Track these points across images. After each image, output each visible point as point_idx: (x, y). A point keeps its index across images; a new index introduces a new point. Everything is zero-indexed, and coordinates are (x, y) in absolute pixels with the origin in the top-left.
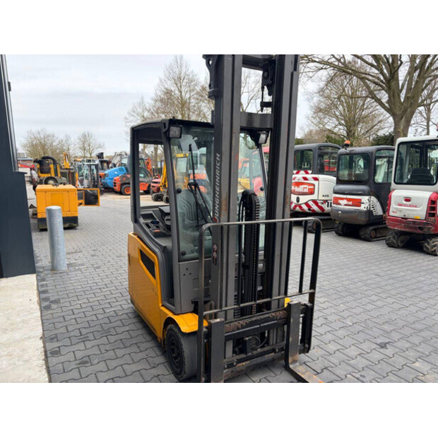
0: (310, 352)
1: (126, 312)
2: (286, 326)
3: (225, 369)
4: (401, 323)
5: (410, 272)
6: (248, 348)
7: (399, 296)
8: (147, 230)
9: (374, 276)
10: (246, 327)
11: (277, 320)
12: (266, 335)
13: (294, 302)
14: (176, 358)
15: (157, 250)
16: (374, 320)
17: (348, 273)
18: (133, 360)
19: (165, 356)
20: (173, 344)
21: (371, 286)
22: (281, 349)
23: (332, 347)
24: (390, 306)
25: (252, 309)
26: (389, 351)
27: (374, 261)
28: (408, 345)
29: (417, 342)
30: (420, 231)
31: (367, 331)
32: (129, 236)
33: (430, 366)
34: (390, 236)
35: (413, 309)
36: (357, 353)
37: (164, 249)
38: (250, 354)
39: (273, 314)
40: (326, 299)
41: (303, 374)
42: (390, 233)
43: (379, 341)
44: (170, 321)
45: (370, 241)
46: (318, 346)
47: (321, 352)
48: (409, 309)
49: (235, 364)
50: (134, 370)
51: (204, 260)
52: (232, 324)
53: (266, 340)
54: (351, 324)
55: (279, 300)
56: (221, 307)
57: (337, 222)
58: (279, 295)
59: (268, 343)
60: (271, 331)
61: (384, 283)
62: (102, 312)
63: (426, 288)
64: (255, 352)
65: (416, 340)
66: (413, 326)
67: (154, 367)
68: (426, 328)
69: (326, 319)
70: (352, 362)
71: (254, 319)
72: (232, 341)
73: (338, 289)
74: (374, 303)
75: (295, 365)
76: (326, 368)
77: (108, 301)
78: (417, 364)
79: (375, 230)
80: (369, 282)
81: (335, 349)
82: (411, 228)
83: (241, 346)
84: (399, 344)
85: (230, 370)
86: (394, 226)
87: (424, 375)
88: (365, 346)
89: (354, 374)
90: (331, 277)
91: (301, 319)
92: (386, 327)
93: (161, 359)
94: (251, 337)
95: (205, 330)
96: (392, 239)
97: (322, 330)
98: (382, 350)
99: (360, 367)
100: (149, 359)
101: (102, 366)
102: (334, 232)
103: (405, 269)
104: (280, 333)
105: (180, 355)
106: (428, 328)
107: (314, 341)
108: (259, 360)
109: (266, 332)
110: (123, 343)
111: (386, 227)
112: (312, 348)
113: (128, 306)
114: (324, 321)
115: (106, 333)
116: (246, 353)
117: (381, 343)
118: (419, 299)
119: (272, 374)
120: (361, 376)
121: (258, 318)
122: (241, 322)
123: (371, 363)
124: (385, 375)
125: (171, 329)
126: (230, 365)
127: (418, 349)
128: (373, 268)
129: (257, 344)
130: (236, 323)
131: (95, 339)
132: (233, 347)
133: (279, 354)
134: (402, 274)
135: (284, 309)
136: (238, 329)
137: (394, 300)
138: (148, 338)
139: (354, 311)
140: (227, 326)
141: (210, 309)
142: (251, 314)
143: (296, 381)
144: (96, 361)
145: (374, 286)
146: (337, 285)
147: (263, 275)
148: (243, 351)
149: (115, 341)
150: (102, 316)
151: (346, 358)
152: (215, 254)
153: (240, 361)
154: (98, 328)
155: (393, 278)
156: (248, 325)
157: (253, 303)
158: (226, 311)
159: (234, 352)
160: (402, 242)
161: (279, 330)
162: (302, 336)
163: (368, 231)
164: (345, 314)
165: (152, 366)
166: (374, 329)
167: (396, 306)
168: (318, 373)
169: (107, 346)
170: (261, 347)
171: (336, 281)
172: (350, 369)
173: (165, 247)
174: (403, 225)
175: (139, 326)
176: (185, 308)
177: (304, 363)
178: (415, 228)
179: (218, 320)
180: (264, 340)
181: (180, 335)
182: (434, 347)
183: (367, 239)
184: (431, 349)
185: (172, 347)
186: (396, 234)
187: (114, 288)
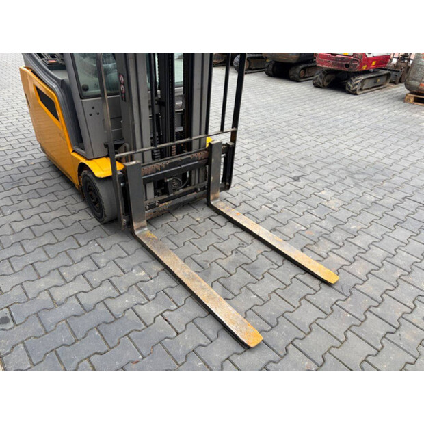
0: (230, 189)
1: (39, 161)
2: (207, 166)
3: (146, 210)
4: (314, 158)
5: (329, 112)
6: (170, 189)
7: (317, 134)
8: (40, 61)
9: (297, 117)
10: (166, 169)
11: (198, 160)
12: (188, 176)
13: (215, 142)
14: (95, 203)
15: (54, 86)
16: (292, 157)
17: (273, 115)
18: (51, 209)
19: (86, 202)
20: (90, 190)
21: (294, 126)
22: (204, 188)
23: (251, 184)
24: (309, 143)
25: (171, 151)
26: (301, 183)
27: (299, 101)
28: (318, 177)
29: (326, 174)
30: (345, 69)
31: (284, 167)
32: (21, 70)
33: (334, 193)
34: (318, 76)
35: (327, 145)
36: (273, 187)
37: (62, 84)
38: (172, 195)
39: (194, 155)
40: (249, 140)
41: (223, 208)
42: (318, 72)
43: (293, 175)
44: (83, 167)
45: (297, 81)
46: (239, 183)
47: (241, 189)
48: (323, 145)
49: (157, 204)
50: (53, 217)
51: (107, 97)
52: (150, 167)
53: (187, 180)
54: (270, 162)
55: (200, 139)
56: (135, 149)
57: (268, 61)
58: (200, 134)
59: (190, 183)
60: (193, 172)
61: (305, 123)
62: (10, 162)
63: (341, 126)
64: (177, 193)
65: (325, 172)
66: (324, 160)
67: (74, 213)
68: (335, 162)
69: (248, 159)
70: (268, 195)
71: (173, 160)
72: (152, 183)
73: (263, 130)
74: (294, 142)
75: (215, 202)
76: (244, 202)
77: (16, 151)
78: (323, 193)
79: (304, 69)
80: (292, 122)
81: (253, 185)
82: (338, 65)
83: (163, 188)
84: (310, 177)
85: (152, 210)
86: (323, 63)
87: (328, 201)
88: (281, 181)
89: (268, 205)
90: (257, 119)
91: (223, 159)
92: (302, 163)
93: (82, 206)
94: (171, 179)
95: (119, 173)
96: (319, 78)
97: (243, 169)
98: (295, 183)
99: (274, 198)
100: (69, 206)
101: (16, 216)
102: (264, 73)
103: (326, 108)
104: (202, 173)
105: (98, 200)
106: (337, 162)
107: (234, 180)
108: (181, 199)
109: (188, 172)
110: (38, 193)
111: (316, 66)
112: (232, 185)
113: (40, 155)
114: (246, 161)
115: (17, 184)
116: (169, 194)
117: (295, 177)
118: (334, 137)
119: (195, 211)
120: (274, 205)
121: (179, 159)
122: (159, 164)
123: (283, 194)
124: (295, 203)
125: (86, 176)
126: (152, 206)
127: (326, 180)
128: (298, 108)
129: (179, 185)
130: (155, 165)
131: (5, 190)
132: (155, 189)
133: (202, 193)
134: (323, 113)
135: (206, 150)
136: (157, 171)
137: (312, 138)
138: (66, 186)
139: (276, 150)
140: (145, 168)
141: (125, 151)
142: (171, 155)
143: (216, 214)
144: (9, 212)
145: (296, 126)
146: (262, 126)
147: (182, 113)
148: (165, 192)
149: (29, 191)
150: (11, 167)
151: (262, 191)
152: (122, 88)
153: (161, 202)
154: (8, 179)
155: (313, 118)
156: (167, 167)
157: (171, 143)
158: (143, 152)
159: (156, 194)
160: (327, 81)
161: (201, 171)
162: (224, 175)
163: (298, 71)
164: (266, 154)
165: (73, 212)
166: (291, 165)
167: (313, 143)
168: (237, 207)
169: (20, 197)
170: (183, 188)
171: (261, 122)
172: (265, 201)
173: (62, 81)
174: (331, 62)
175: (54, 174)
176: (97, 152)
177: (225, 199)
178: (342, 66)
179: (134, 163)
180: (185, 181)
181: (94, 180)
182: (340, 177)
183: (296, 80)
184: (337, 179)
185: (90, 193)
186: (324, 73)
187: (21, 136)
